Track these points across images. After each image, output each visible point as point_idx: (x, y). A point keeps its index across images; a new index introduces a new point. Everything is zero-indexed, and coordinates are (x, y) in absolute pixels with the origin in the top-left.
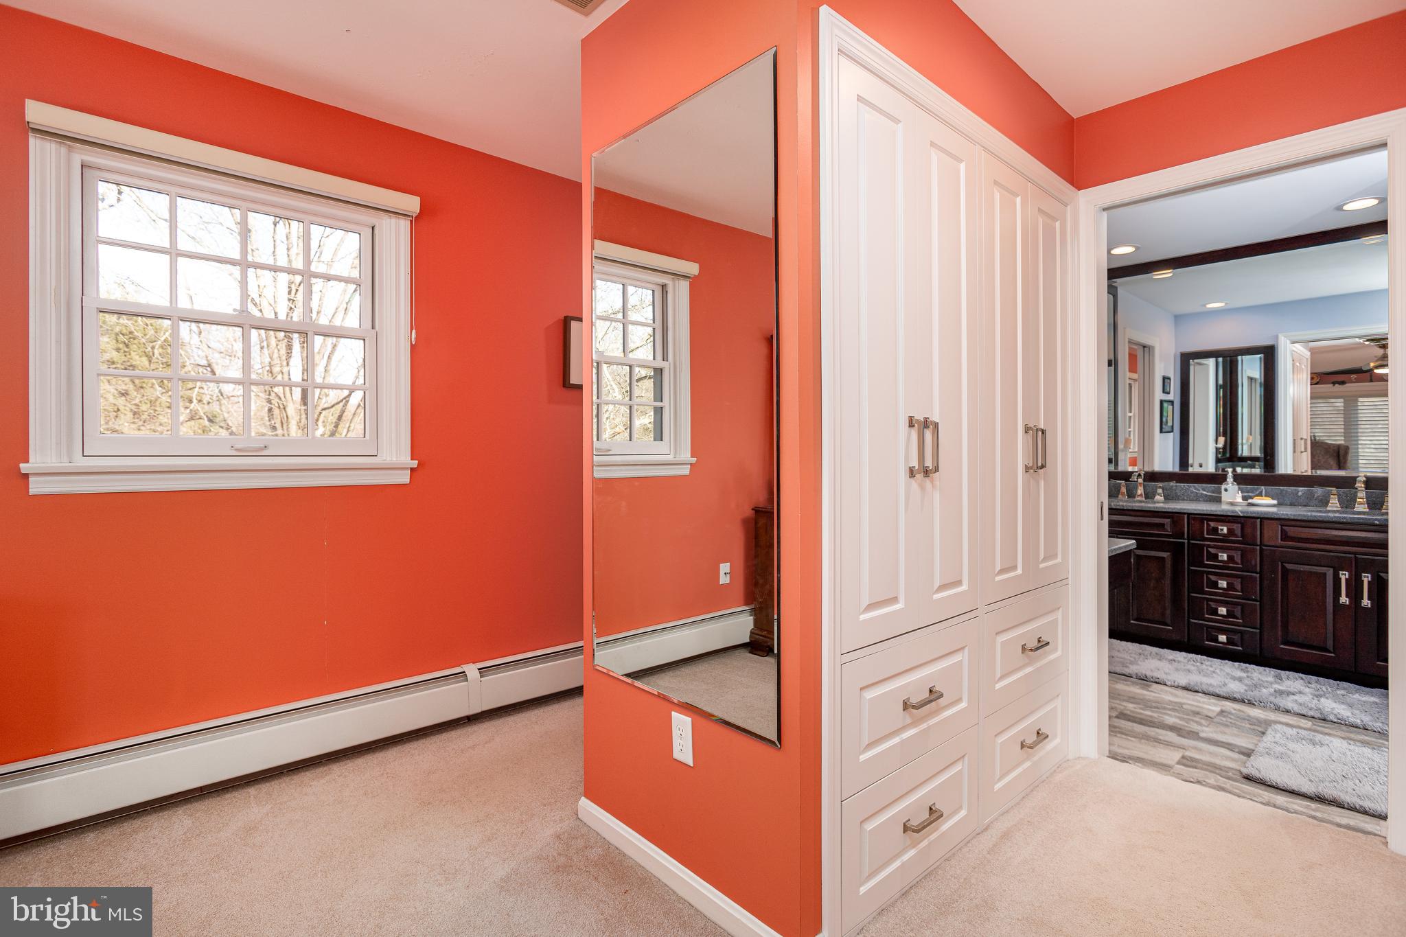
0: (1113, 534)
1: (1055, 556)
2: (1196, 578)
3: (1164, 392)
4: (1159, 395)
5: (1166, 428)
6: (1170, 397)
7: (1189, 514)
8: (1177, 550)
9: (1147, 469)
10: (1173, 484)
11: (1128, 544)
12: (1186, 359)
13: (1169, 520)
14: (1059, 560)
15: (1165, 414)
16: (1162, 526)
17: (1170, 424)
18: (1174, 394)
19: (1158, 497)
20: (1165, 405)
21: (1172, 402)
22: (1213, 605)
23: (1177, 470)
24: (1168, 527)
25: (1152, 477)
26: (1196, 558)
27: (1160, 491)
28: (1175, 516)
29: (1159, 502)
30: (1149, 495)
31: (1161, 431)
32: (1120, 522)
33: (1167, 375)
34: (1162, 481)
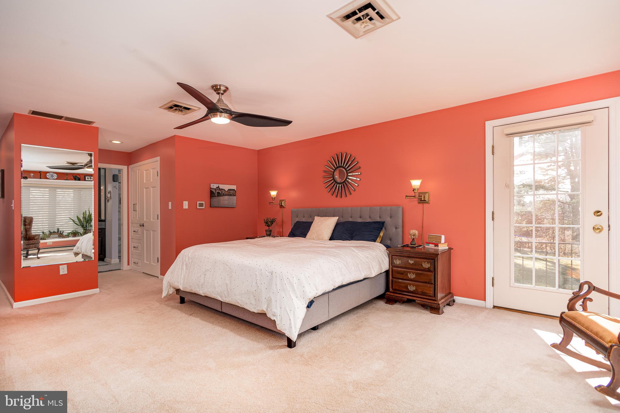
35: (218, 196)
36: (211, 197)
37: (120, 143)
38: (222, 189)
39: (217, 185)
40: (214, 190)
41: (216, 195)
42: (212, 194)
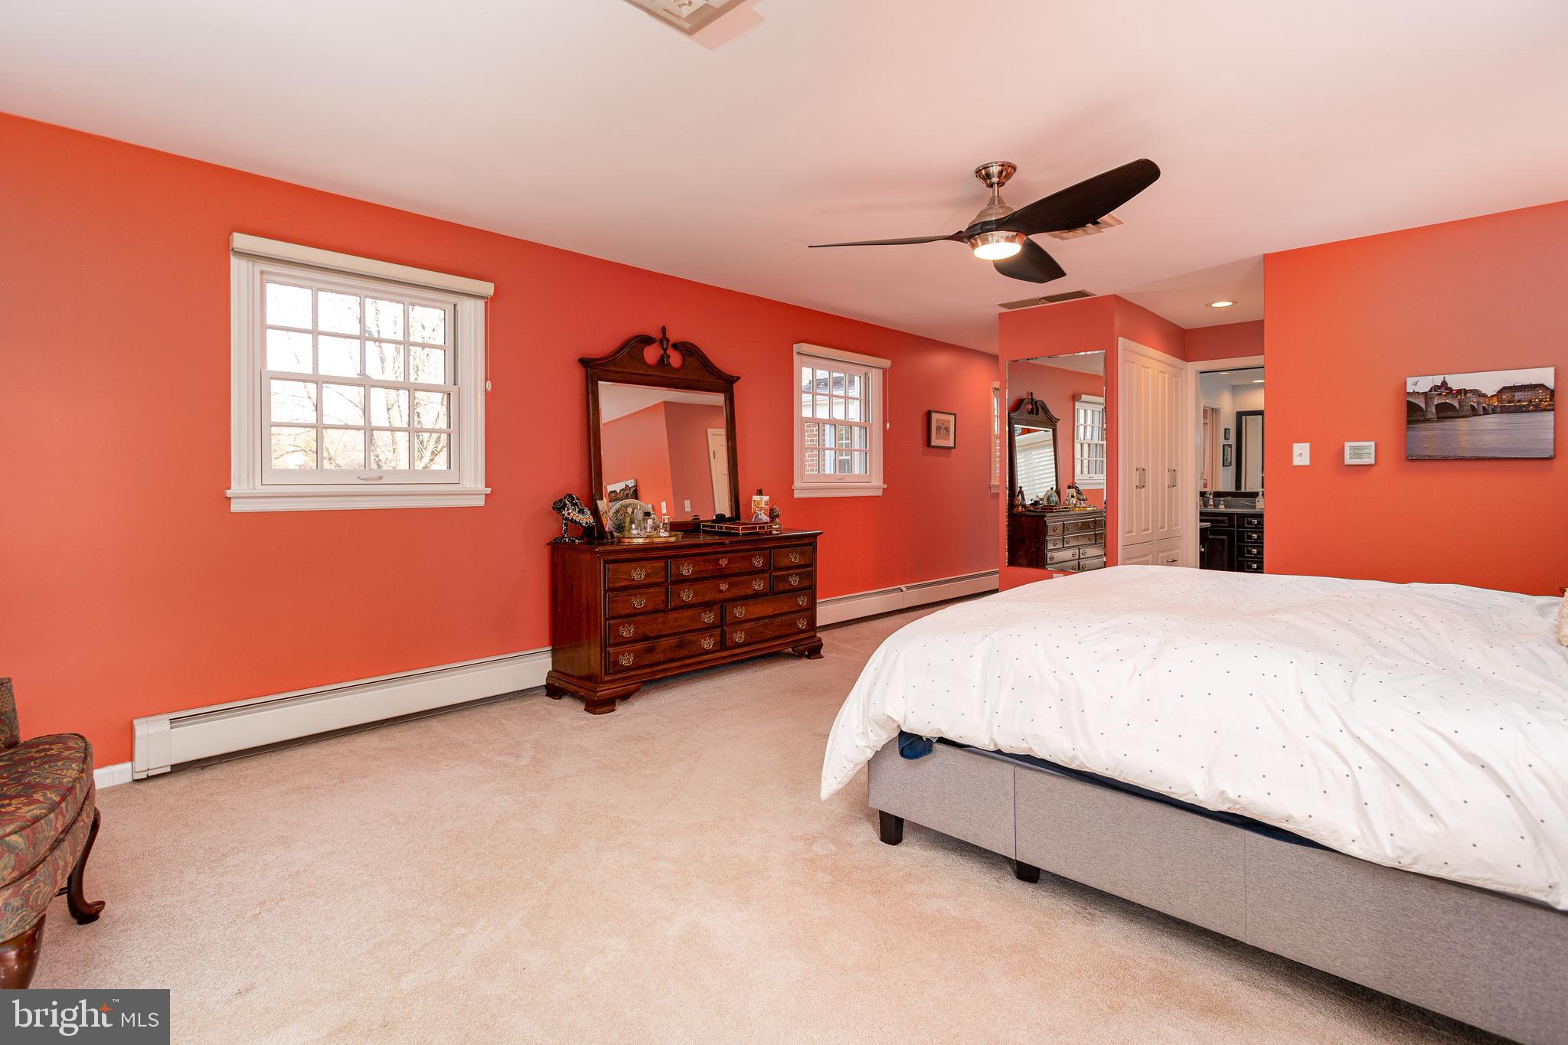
0: (1201, 521)
1: (1178, 526)
2: (1241, 549)
3: (1225, 439)
4: (1222, 441)
5: (1226, 463)
6: (1229, 442)
7: (1237, 514)
8: (1230, 534)
9: (1214, 490)
10: (1229, 498)
11: (1208, 524)
12: (1240, 415)
13: (1226, 518)
14: (1179, 527)
15: (1226, 454)
16: (1222, 521)
17: (1229, 461)
18: (1232, 441)
19: (1221, 506)
20: (1226, 448)
21: (1230, 446)
22: (1250, 563)
23: (1234, 490)
24: (1226, 522)
25: (1217, 494)
26: (1241, 538)
27: (1222, 502)
28: (1230, 516)
29: (1222, 508)
30: (1216, 506)
31: (1223, 466)
32: (1204, 516)
33: (1227, 427)
34: (1223, 497)
35: (1440, 419)
36: (1409, 422)
37: (1231, 304)
38: (1459, 392)
39: (1438, 380)
40: (1423, 400)
41: (1429, 416)
42: (1413, 413)
